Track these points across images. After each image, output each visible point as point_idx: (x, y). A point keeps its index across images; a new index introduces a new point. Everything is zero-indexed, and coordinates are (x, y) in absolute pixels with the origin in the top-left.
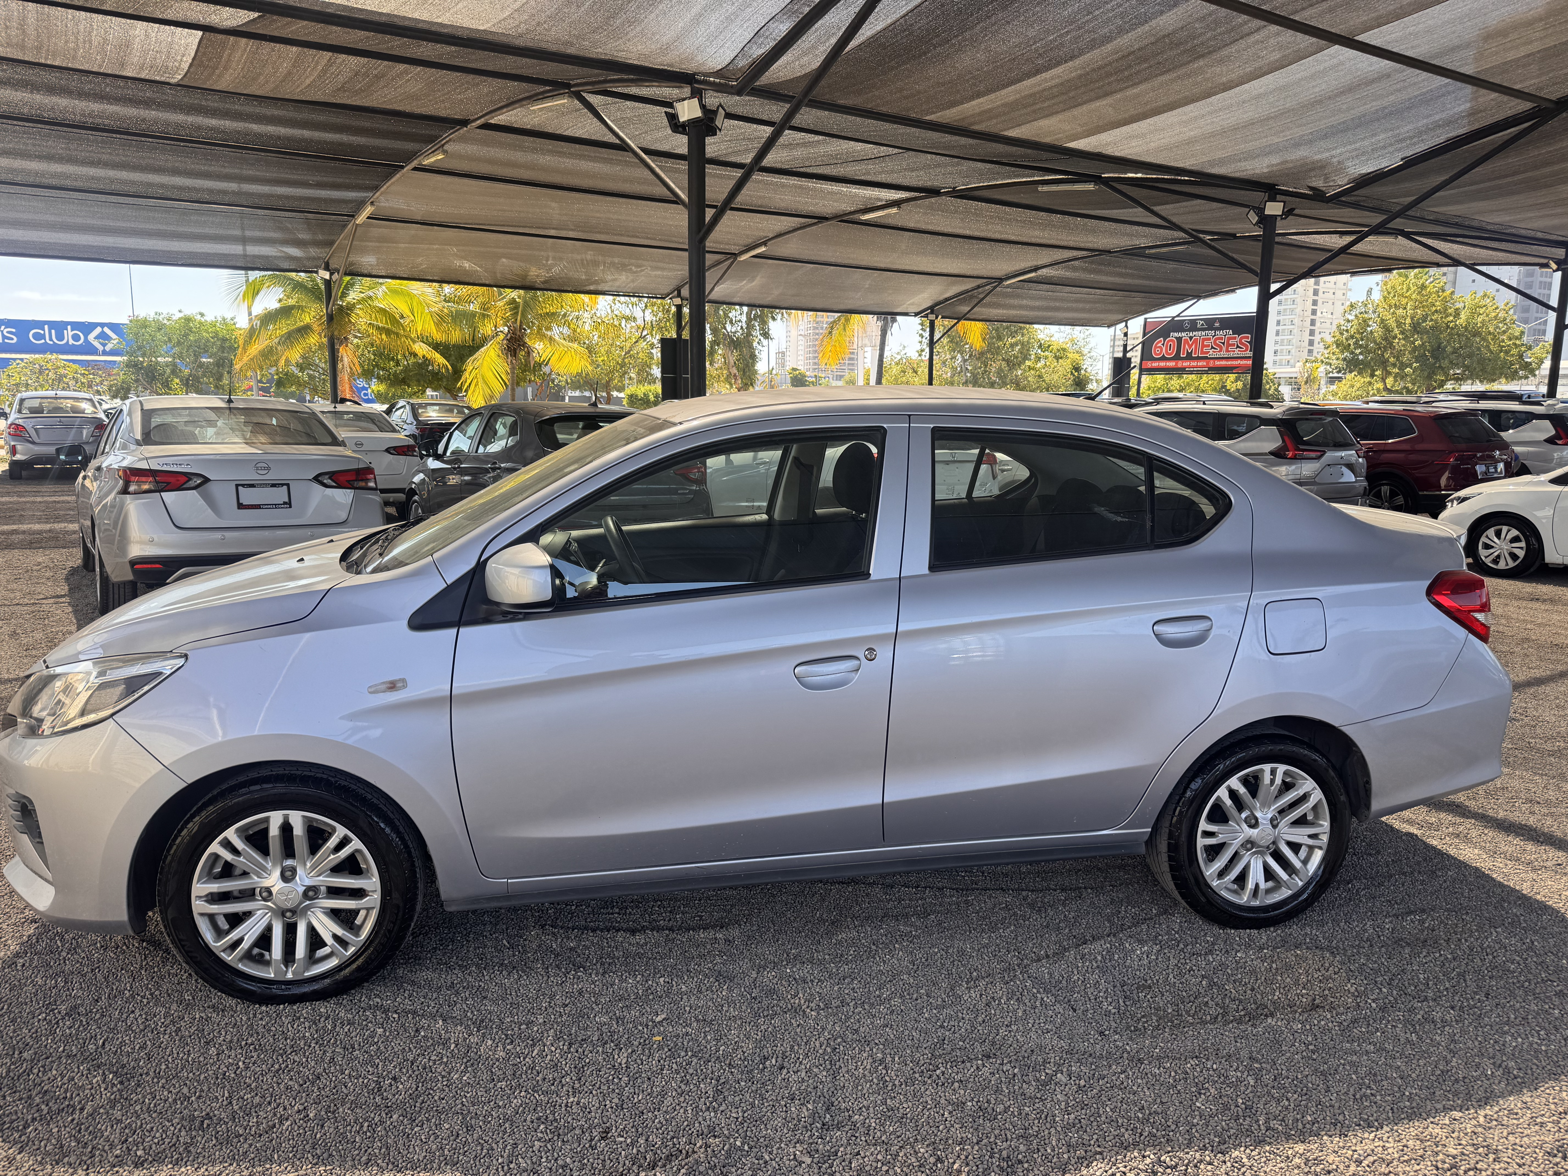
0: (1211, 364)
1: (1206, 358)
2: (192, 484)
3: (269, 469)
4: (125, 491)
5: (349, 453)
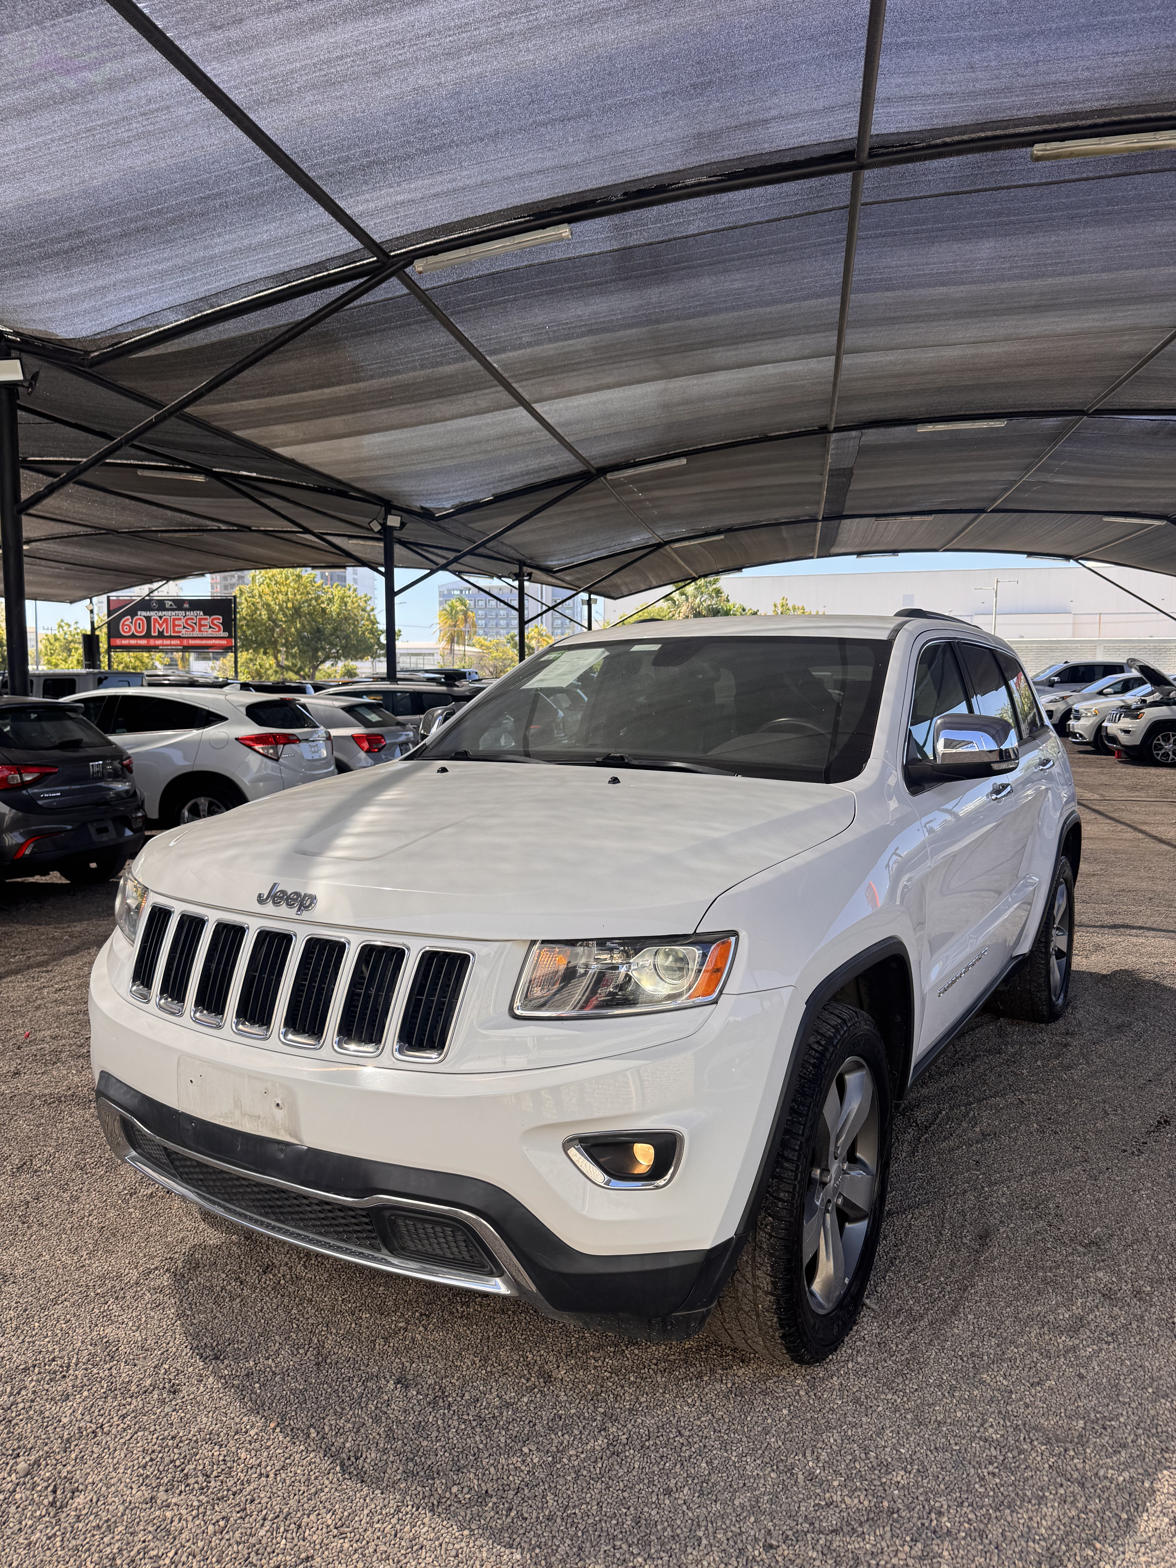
0: (185, 642)
1: (179, 637)
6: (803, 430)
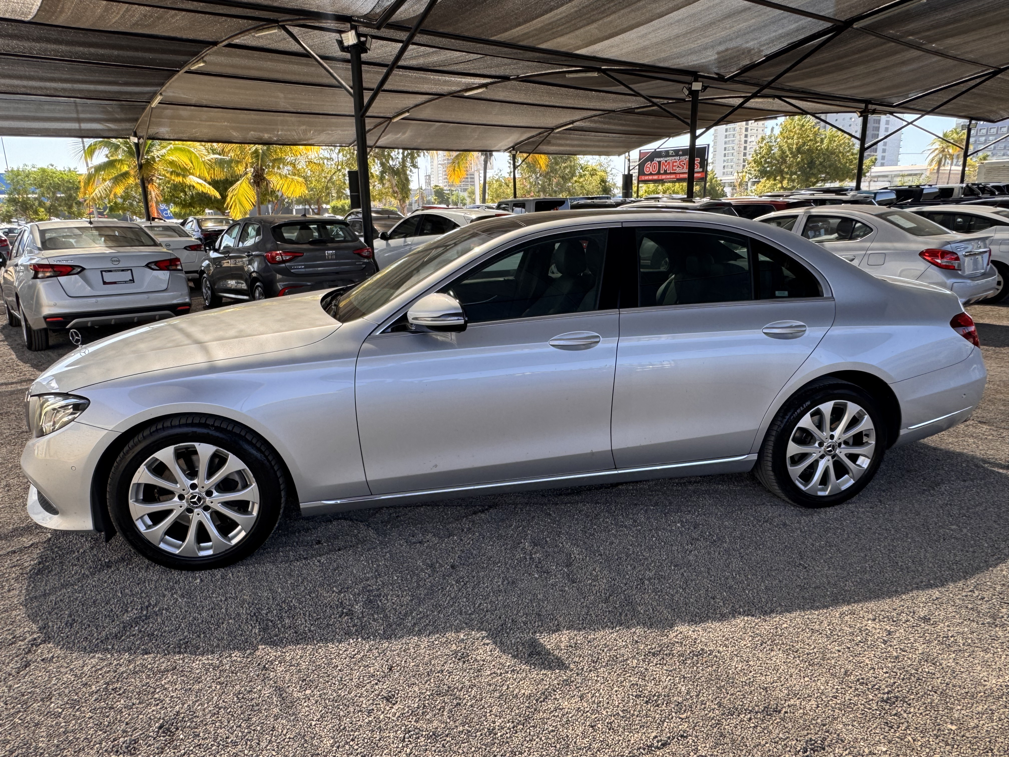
0: (678, 177)
1: (675, 173)
2: (75, 271)
3: (119, 261)
4: (35, 277)
5: (165, 250)
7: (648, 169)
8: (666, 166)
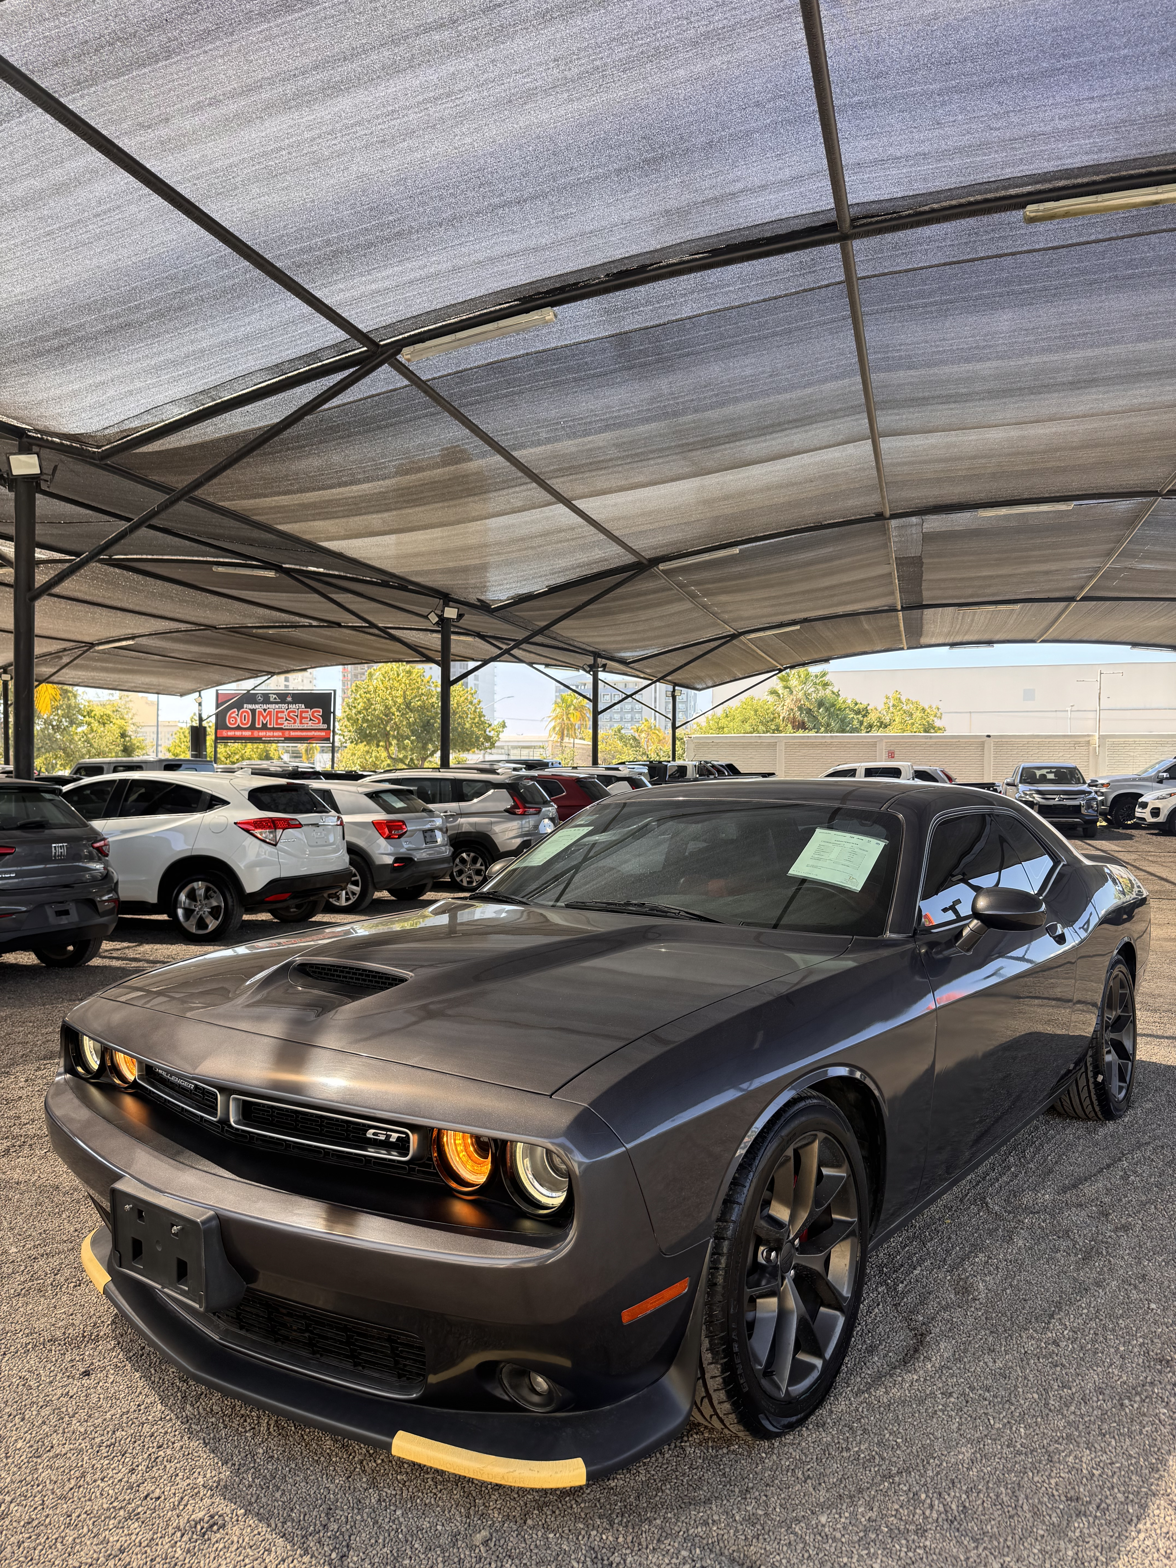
0: (287, 734)
1: (281, 729)
6: (858, 517)
7: (232, 721)
8: (265, 718)
